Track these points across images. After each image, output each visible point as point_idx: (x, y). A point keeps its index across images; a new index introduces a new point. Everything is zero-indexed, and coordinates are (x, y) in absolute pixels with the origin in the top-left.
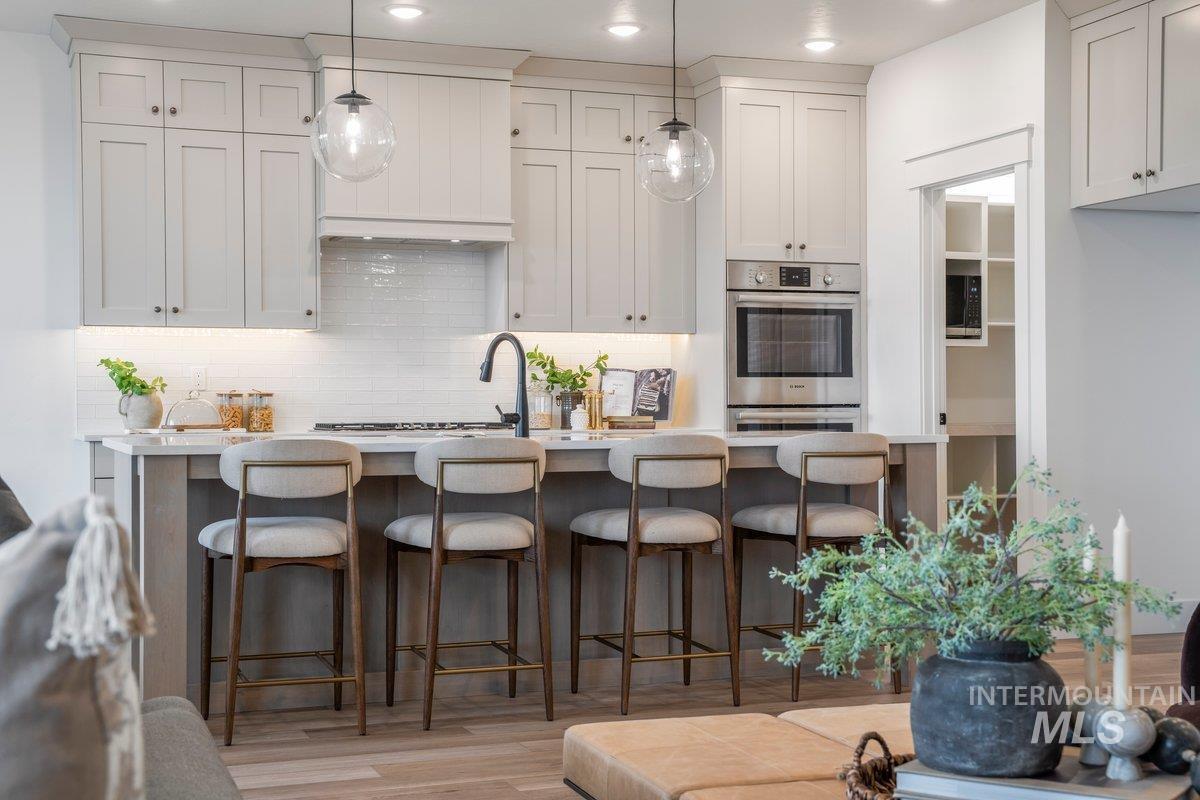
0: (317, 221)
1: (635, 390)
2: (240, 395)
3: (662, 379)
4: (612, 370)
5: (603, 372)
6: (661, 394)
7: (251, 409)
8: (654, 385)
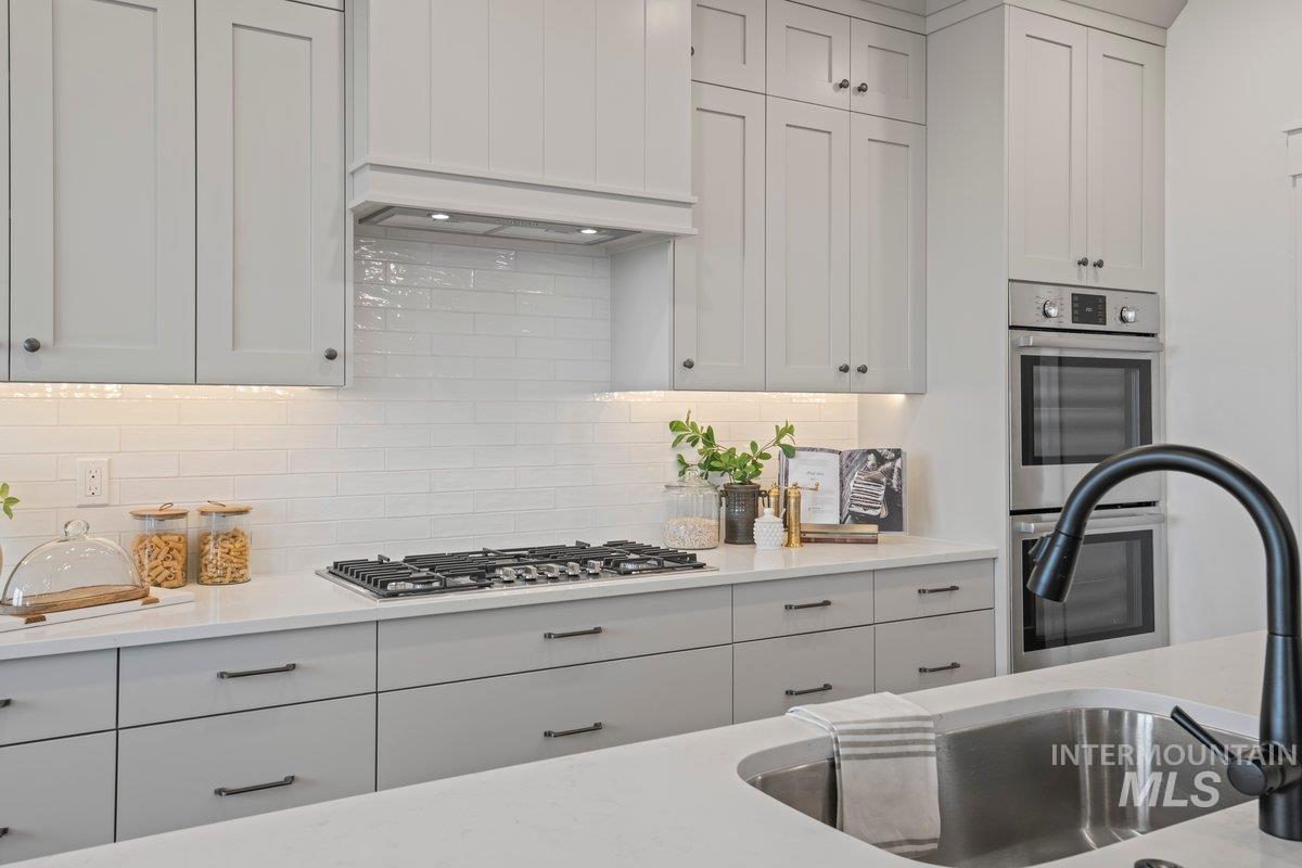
0: (347, 176)
1: (842, 486)
2: (183, 515)
3: (888, 465)
4: (804, 449)
5: (789, 452)
6: (889, 489)
7: (203, 539)
8: (876, 473)
